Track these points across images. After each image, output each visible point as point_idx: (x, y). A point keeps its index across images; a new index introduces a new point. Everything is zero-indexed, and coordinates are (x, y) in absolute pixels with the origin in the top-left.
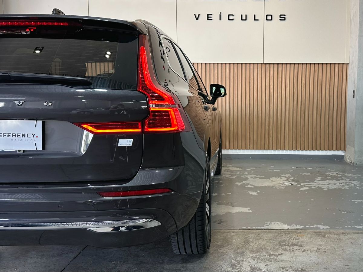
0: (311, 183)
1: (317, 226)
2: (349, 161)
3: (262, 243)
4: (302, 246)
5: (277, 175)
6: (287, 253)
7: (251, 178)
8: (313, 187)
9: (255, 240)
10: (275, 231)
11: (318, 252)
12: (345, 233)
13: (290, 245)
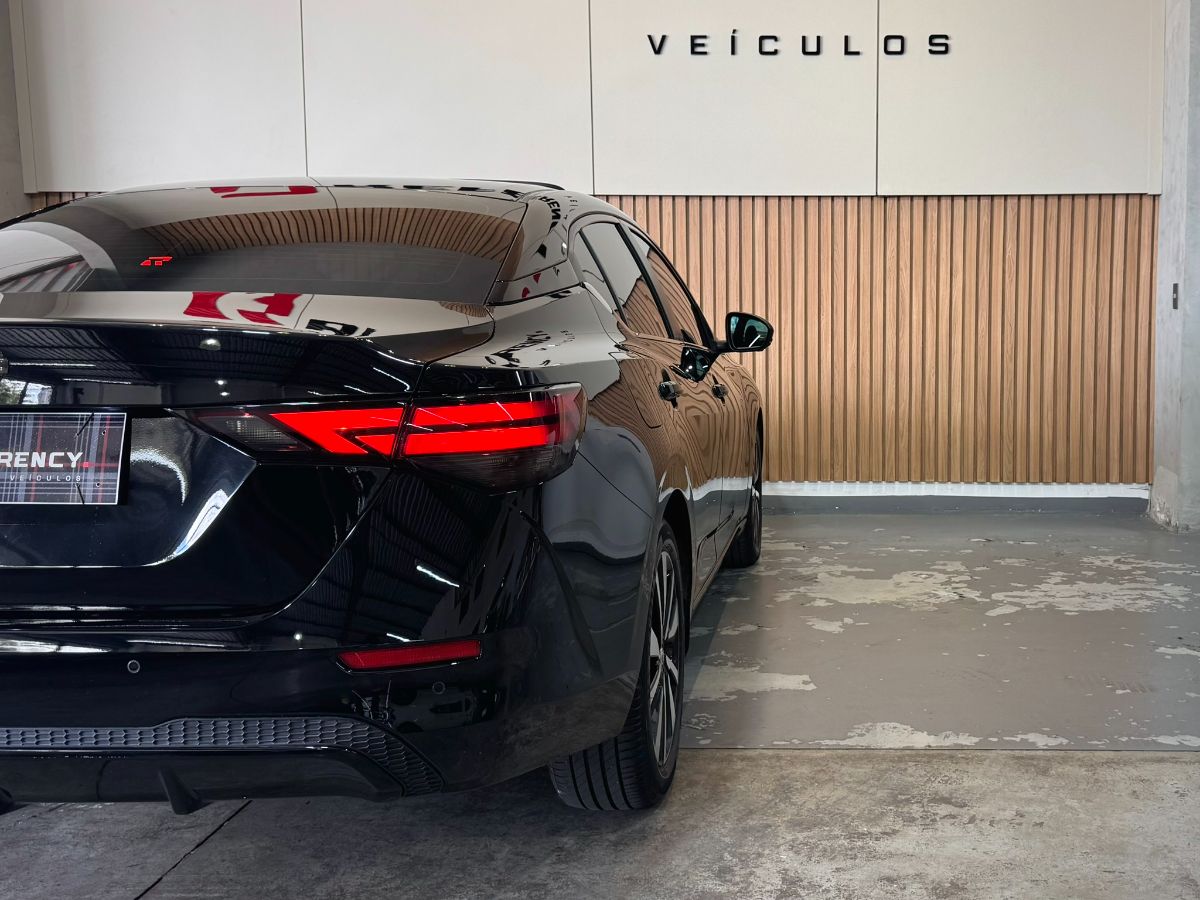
0: (1026, 593)
1: (1024, 737)
2: (1162, 517)
3: (830, 794)
4: (965, 805)
5: (921, 564)
6: (914, 832)
7: (827, 576)
8: (1031, 604)
9: (812, 784)
10: (881, 753)
11: (1017, 824)
12: (1116, 760)
13: (926, 800)
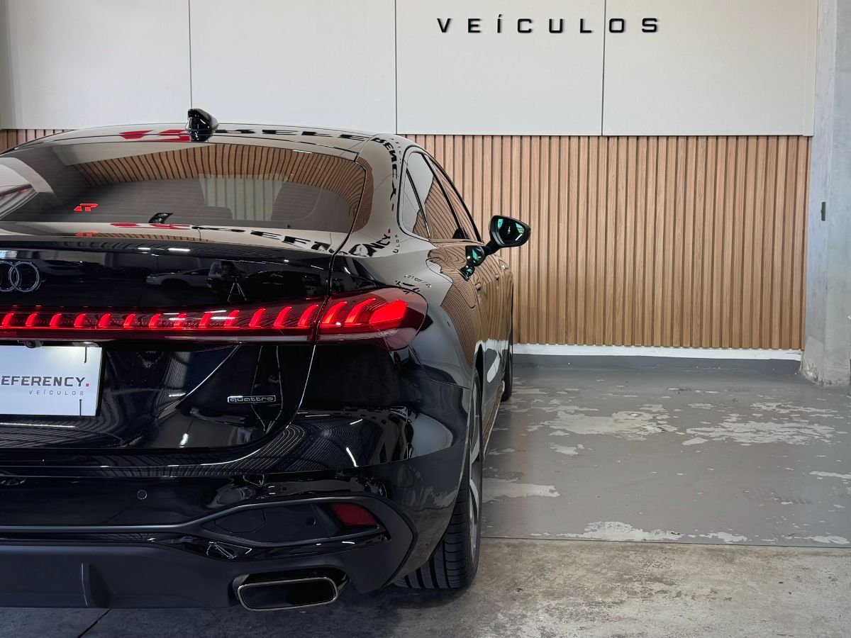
0: (711, 429)
1: (715, 535)
2: (811, 374)
3: (574, 573)
4: (673, 584)
5: (632, 406)
6: (636, 602)
7: (564, 413)
8: (716, 437)
9: (560, 565)
10: (610, 544)
11: (712, 598)
12: (783, 553)
13: (644, 579)
